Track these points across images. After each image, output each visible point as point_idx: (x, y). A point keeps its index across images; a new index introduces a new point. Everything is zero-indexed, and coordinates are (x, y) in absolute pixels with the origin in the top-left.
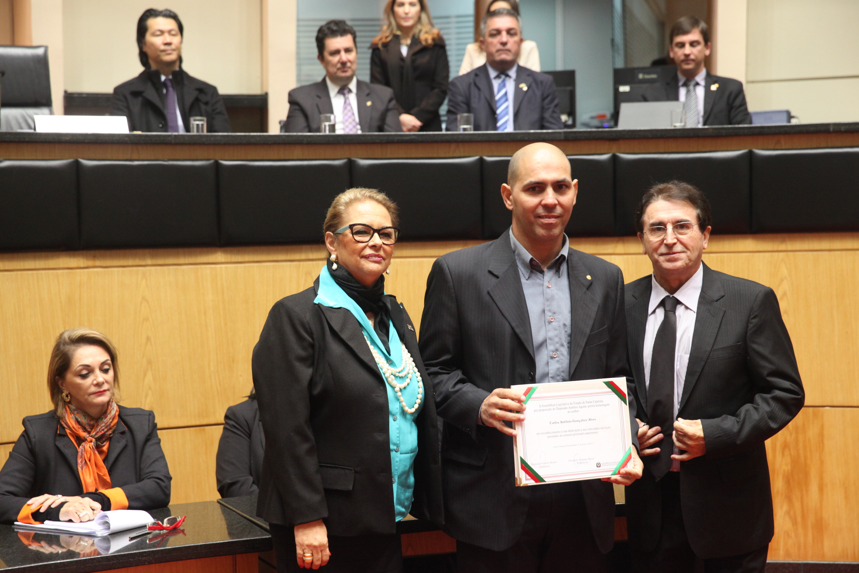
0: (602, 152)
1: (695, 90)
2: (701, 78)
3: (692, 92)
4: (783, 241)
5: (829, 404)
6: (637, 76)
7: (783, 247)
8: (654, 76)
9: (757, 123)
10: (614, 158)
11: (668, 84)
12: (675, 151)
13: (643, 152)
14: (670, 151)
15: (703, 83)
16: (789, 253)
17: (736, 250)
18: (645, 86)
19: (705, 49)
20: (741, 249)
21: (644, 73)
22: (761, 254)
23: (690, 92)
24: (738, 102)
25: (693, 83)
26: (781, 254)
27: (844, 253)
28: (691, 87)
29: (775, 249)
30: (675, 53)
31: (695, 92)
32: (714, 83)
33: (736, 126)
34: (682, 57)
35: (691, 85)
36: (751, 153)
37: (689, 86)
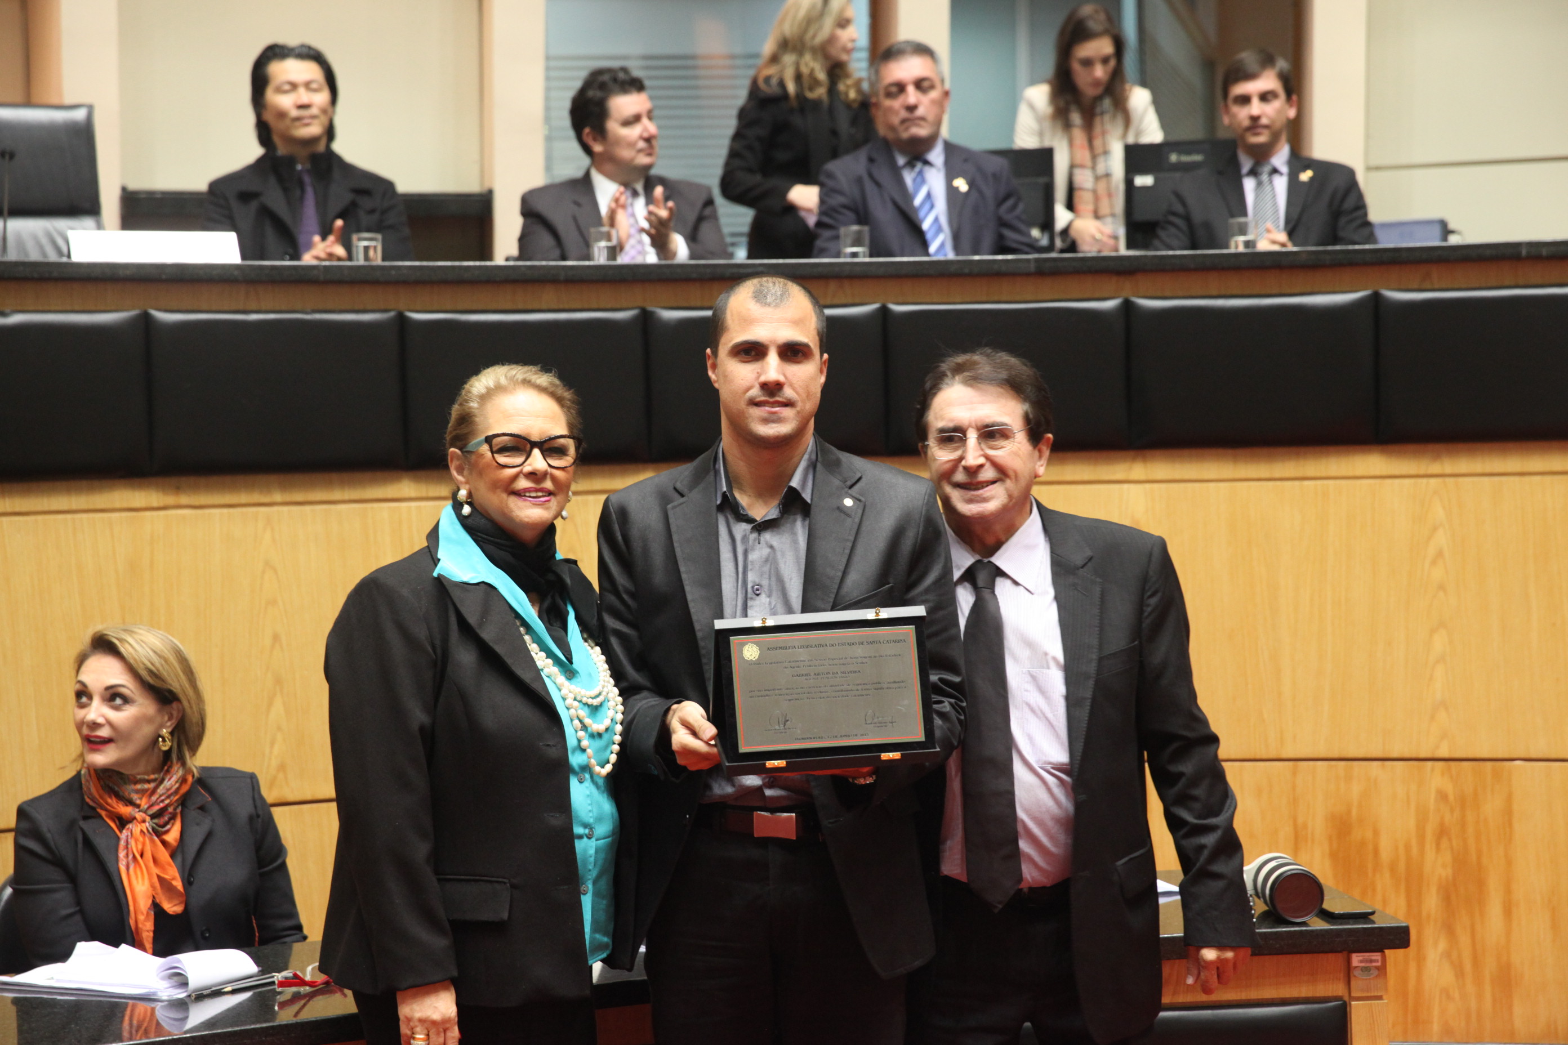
0: (1107, 296)
1: (1271, 182)
2: (1280, 158)
3: (1267, 187)
4: (1437, 457)
5: (1522, 756)
6: (1168, 158)
7: (1435, 468)
8: (1197, 158)
9: (1386, 241)
10: (1128, 306)
11: (1220, 173)
12: (1239, 292)
13: (1181, 294)
14: (1229, 293)
15: (1284, 169)
16: (1448, 480)
17: (1351, 474)
18: (1178, 175)
19: (1287, 107)
20: (1359, 472)
21: (1180, 152)
22: (1397, 481)
23: (1264, 185)
24: (1350, 203)
25: (1266, 169)
26: (1433, 481)
27: (1548, 479)
28: (1265, 177)
29: (1422, 472)
30: (1234, 116)
31: (1272, 186)
32: (1305, 168)
33: (1351, 247)
34: (1246, 123)
35: (1264, 174)
36: (1376, 296)
37: (1261, 174)
